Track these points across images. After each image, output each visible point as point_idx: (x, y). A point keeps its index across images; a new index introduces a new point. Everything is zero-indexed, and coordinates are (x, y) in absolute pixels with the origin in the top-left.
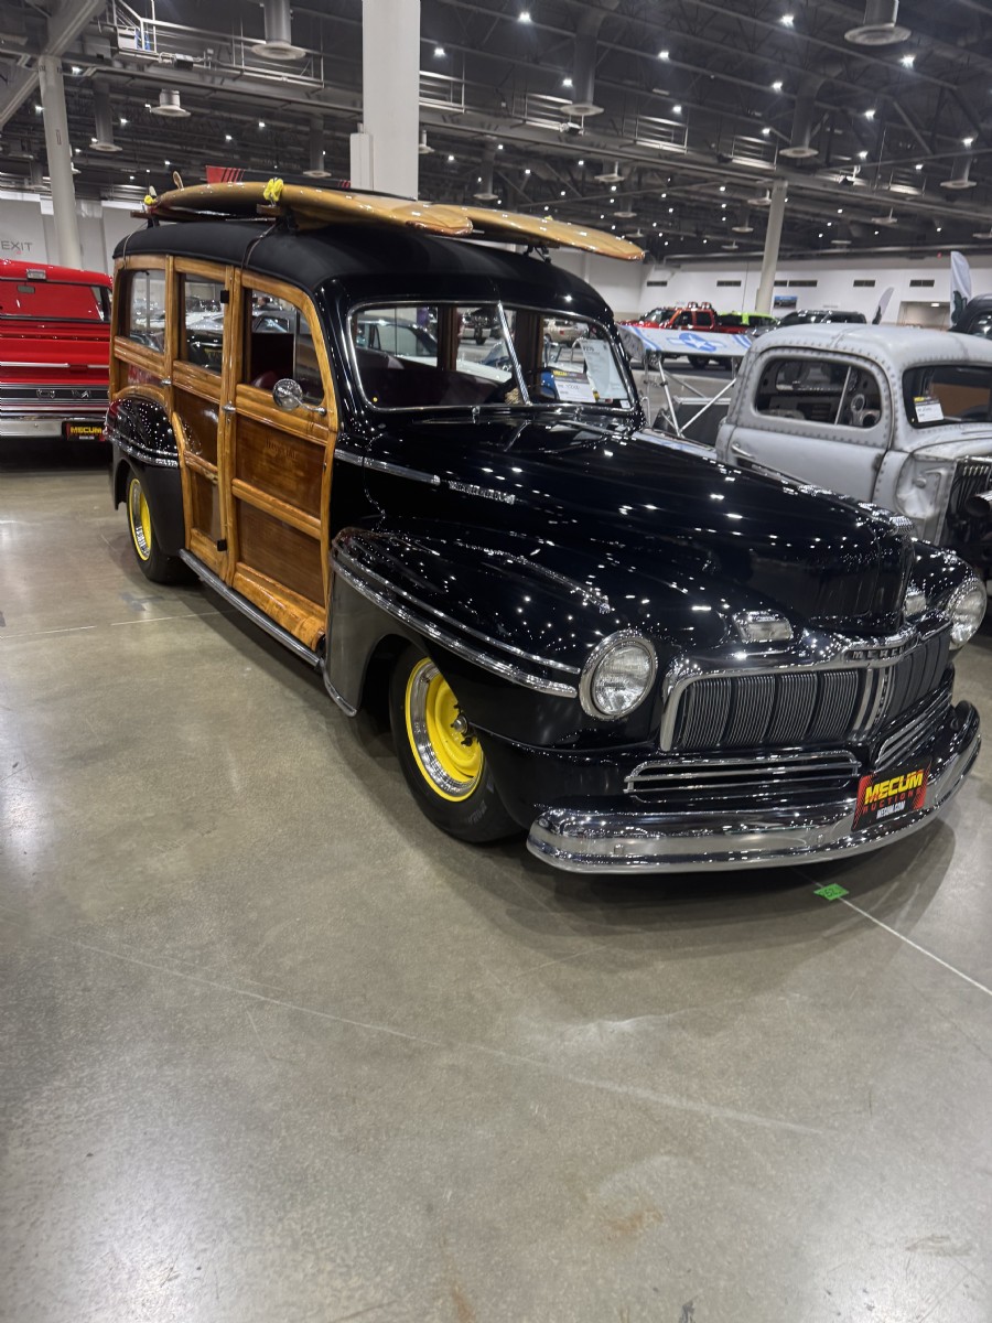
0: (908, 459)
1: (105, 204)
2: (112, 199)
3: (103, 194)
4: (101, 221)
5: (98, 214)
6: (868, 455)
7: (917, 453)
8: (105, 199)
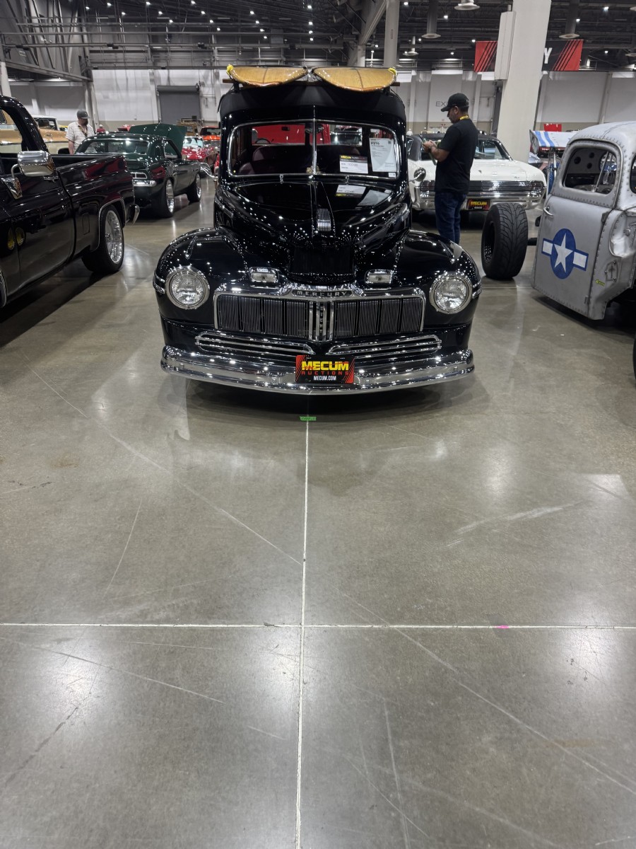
0: (621, 215)
1: (434, 72)
2: (438, 69)
3: (434, 66)
4: (430, 83)
5: (428, 80)
6: (599, 211)
7: (629, 211)
8: (434, 69)
